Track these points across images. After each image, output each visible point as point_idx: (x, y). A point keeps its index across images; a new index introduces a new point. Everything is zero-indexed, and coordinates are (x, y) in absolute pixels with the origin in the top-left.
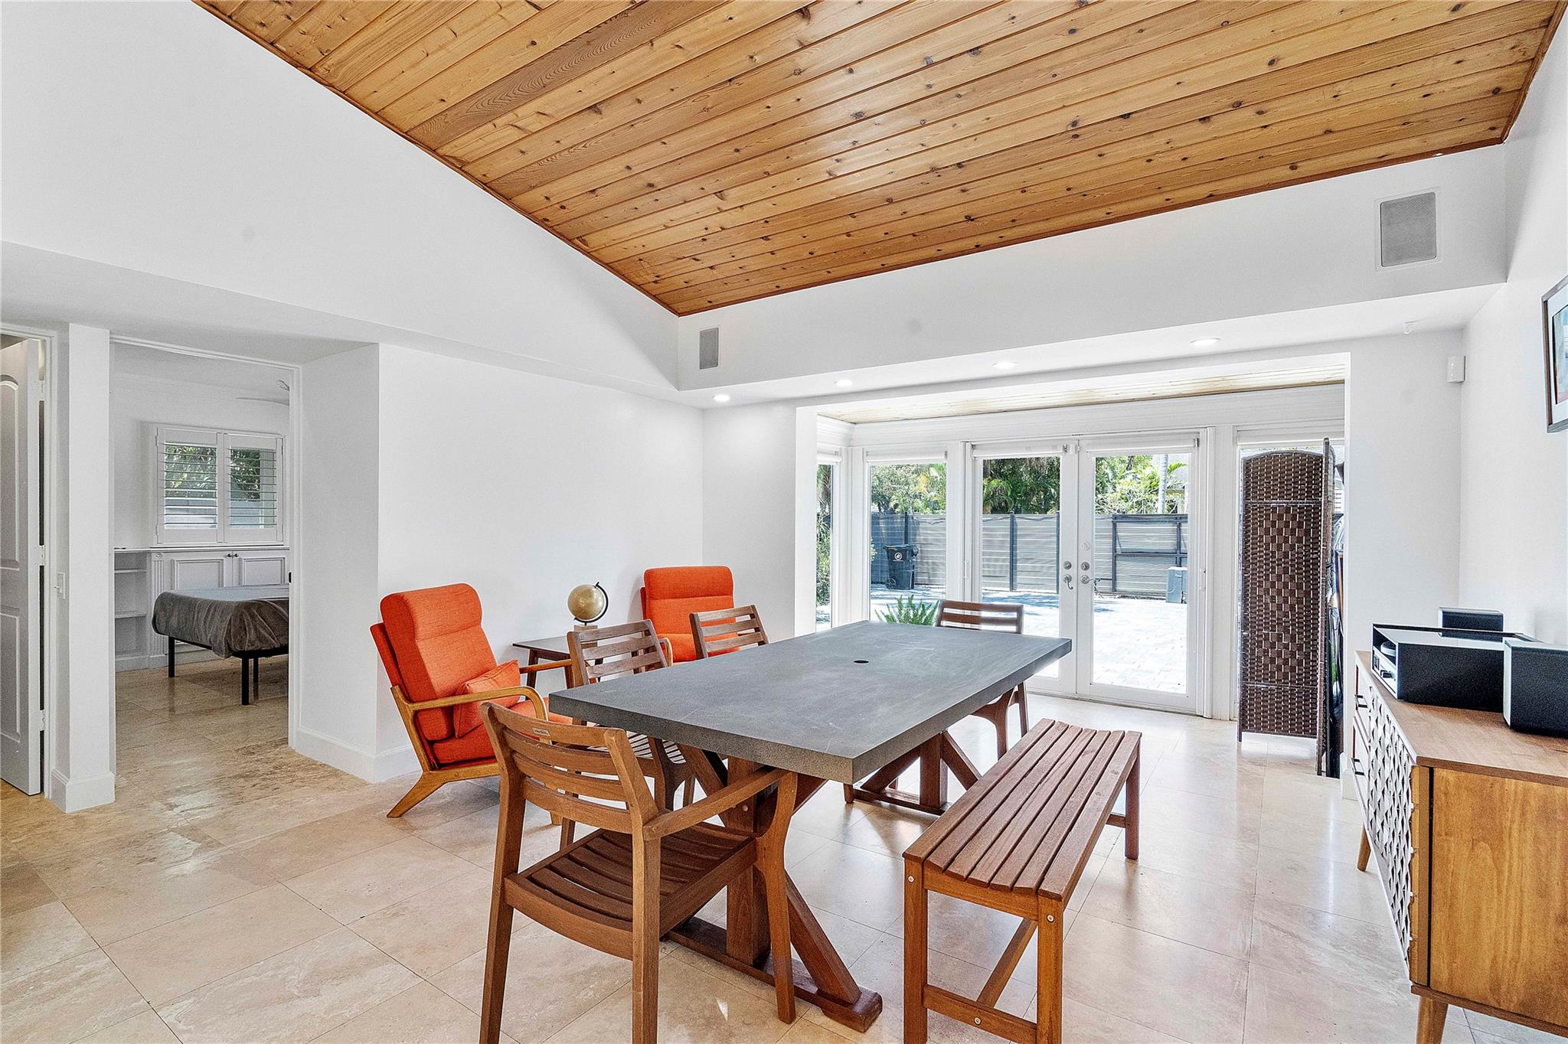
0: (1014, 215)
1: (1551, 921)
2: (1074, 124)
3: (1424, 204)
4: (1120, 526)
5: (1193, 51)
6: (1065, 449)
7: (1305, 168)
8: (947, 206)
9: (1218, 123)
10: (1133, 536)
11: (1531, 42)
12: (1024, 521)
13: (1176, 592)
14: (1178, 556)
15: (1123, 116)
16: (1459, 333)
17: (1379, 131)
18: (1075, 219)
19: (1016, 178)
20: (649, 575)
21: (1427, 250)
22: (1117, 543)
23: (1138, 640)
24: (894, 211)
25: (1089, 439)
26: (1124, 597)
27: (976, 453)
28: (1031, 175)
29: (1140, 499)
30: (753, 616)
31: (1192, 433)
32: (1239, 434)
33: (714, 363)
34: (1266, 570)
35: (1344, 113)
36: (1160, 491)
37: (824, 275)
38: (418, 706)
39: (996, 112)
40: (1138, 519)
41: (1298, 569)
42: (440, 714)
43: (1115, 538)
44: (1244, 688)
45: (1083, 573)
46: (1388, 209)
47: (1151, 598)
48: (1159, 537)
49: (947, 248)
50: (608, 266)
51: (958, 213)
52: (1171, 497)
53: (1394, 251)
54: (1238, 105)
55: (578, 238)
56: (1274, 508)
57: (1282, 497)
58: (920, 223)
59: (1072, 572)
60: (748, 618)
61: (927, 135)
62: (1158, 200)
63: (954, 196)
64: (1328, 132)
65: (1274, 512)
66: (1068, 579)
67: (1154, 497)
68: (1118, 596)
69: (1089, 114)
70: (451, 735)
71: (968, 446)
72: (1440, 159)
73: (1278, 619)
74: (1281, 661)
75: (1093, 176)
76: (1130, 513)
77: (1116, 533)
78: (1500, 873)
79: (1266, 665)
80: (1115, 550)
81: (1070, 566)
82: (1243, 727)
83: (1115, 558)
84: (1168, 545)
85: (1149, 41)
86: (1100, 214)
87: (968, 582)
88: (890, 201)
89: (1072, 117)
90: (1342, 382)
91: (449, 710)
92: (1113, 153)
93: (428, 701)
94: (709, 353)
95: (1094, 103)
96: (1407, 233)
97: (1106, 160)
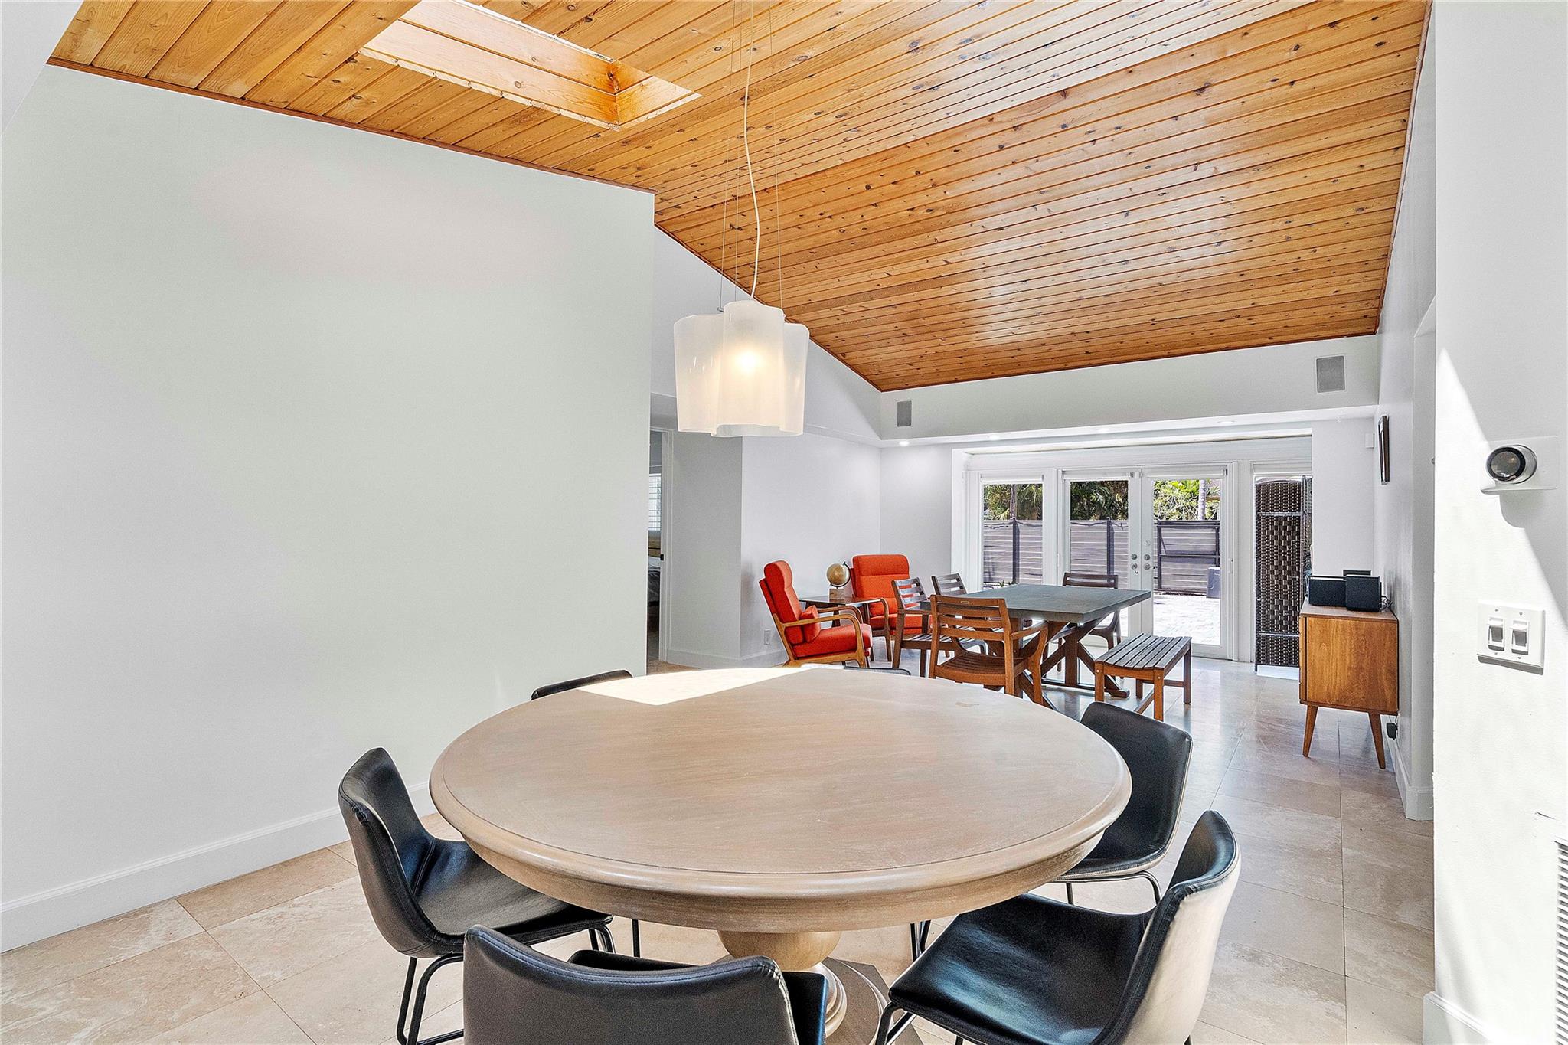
0: (1114, 352)
1: (1346, 669)
2: (1153, 320)
3: (1338, 361)
4: (1164, 531)
5: (1215, 300)
6: (1132, 475)
8: (1078, 347)
9: (1229, 322)
10: (1175, 540)
13: (1212, 590)
14: (1214, 557)
15: (1180, 318)
17: (1308, 328)
19: (1120, 338)
20: (856, 560)
21: (1340, 385)
22: (1162, 547)
23: (1183, 623)
24: (1045, 348)
25: (1148, 468)
26: (1169, 594)
27: (1066, 477)
28: (1125, 337)
29: (1180, 506)
31: (1220, 466)
32: (1254, 467)
33: (908, 423)
34: (1272, 558)
35: (1293, 321)
36: (1200, 498)
37: (990, 374)
38: (788, 625)
39: (1110, 315)
40: (1181, 525)
41: (1293, 557)
42: (799, 629)
43: (1160, 541)
44: (1258, 637)
45: (1145, 562)
46: (1320, 362)
47: (1192, 595)
48: (1200, 541)
49: (1069, 365)
50: (852, 367)
51: (1083, 350)
52: (1211, 504)
53: (1324, 385)
54: (1238, 317)
55: (842, 354)
56: (1277, 517)
57: (1281, 511)
58: (1058, 354)
59: (1138, 561)
61: (1072, 322)
63: (1082, 343)
64: (1286, 327)
65: (1277, 520)
66: (1135, 566)
67: (1194, 504)
68: (1163, 592)
69: (1157, 317)
70: (805, 641)
71: (1060, 472)
72: (1345, 339)
73: (1280, 590)
74: (1283, 618)
75: (1162, 338)
76: (1171, 519)
77: (1161, 537)
78: (1330, 654)
79: (1273, 621)
80: (1159, 552)
81: (1136, 557)
82: (1258, 662)
83: (1160, 559)
84: (1208, 546)
85: (1192, 296)
88: (1044, 345)
89: (1153, 318)
90: (1309, 435)
91: (802, 627)
92: (1172, 331)
93: (791, 621)
94: (904, 416)
95: (1165, 313)
96: (1330, 375)
97: (1167, 333)
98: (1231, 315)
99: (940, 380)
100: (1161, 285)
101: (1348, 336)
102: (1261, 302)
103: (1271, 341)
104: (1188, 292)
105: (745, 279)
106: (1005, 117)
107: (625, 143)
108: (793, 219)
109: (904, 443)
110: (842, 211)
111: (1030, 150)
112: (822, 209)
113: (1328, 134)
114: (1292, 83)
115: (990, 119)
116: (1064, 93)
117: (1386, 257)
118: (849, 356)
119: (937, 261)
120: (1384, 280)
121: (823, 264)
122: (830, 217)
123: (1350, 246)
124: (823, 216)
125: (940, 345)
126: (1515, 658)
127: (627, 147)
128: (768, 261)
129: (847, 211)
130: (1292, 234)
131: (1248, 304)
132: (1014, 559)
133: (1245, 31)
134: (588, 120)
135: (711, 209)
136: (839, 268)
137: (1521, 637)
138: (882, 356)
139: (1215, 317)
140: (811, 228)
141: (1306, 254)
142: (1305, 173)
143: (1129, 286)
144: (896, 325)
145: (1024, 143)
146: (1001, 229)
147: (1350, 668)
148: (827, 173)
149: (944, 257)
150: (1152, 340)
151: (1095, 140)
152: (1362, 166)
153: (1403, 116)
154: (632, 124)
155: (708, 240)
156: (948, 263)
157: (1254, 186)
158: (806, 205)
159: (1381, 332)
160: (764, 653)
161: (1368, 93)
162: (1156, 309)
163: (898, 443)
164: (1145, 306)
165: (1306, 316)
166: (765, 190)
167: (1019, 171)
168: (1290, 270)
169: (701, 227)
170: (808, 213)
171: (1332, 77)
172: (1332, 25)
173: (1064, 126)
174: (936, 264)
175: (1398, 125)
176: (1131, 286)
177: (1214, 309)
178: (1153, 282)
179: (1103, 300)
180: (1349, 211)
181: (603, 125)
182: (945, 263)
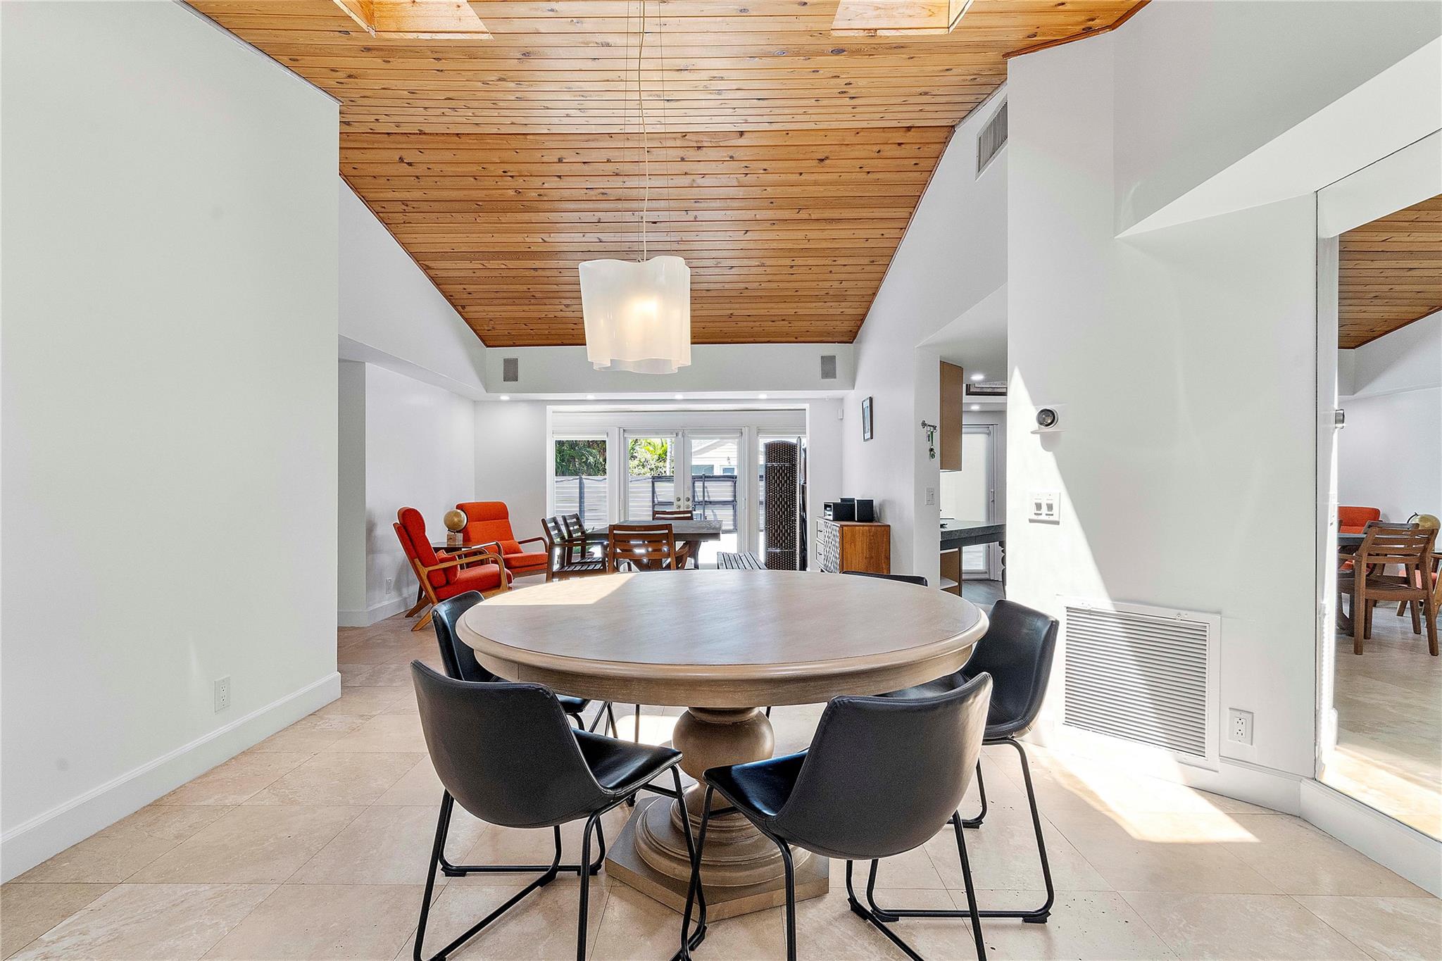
2: (732, 314)
3: (833, 359)
4: (657, 484)
5: (775, 306)
7: (799, 339)
9: (777, 323)
10: (664, 491)
11: (859, 323)
12: (590, 482)
15: (748, 315)
16: (842, 400)
17: (821, 334)
18: (718, 340)
21: (833, 375)
22: (655, 496)
30: (578, 519)
33: (514, 379)
35: (813, 328)
38: (431, 568)
39: (705, 306)
42: (442, 572)
43: (654, 492)
46: (824, 358)
50: (466, 320)
53: (825, 374)
54: (784, 320)
55: (461, 306)
60: (575, 520)
62: (752, 339)
64: (807, 331)
69: (736, 313)
70: (448, 583)
71: (622, 430)
72: (837, 344)
76: (664, 475)
77: (654, 489)
80: (653, 501)
85: (762, 300)
86: (729, 340)
87: (622, 512)
89: (731, 312)
90: (805, 410)
91: (445, 570)
92: (741, 324)
93: (433, 565)
94: (511, 372)
95: (740, 310)
96: (828, 367)
97: (737, 325)
98: (780, 318)
99: (549, 342)
100: (747, 288)
101: (838, 343)
102: (801, 312)
103: (796, 340)
104: (761, 297)
105: (390, 215)
106: (694, 138)
107: (368, 49)
108: (474, 169)
109: (505, 397)
110: (526, 174)
111: (702, 168)
112: (507, 167)
113: (875, 210)
114: (868, 172)
115: (684, 135)
116: (742, 133)
117: (874, 294)
118: (468, 309)
119: (537, 238)
120: (868, 309)
121: (483, 217)
122: (512, 177)
123: (860, 284)
124: (506, 174)
125: (561, 311)
126: (1047, 518)
127: (368, 54)
128: (426, 203)
129: (531, 176)
130: (834, 269)
131: (792, 312)
132: (580, 506)
133: (857, 132)
134: (352, 15)
135: (386, 136)
136: (499, 225)
137: (1050, 507)
138: (501, 314)
139: (768, 318)
140: (489, 182)
141: (836, 284)
142: (855, 231)
143: (726, 286)
144: (529, 286)
145: (699, 161)
146: (655, 223)
147: (866, 558)
148: (528, 137)
149: (543, 236)
150: (725, 329)
151: (747, 174)
152: (883, 235)
153: (911, 210)
154: (394, 36)
155: (365, 166)
156: (545, 242)
157: (826, 232)
158: (494, 159)
159: (857, 343)
160: (386, 603)
161: (900, 191)
162: (737, 306)
163: (499, 397)
164: (731, 302)
165: (819, 326)
166: (458, 134)
167: (685, 181)
168: (823, 293)
169: (362, 151)
170: (492, 167)
171: (888, 175)
172: (900, 144)
173: (731, 157)
174: (536, 240)
175: (907, 215)
176: (727, 286)
177: (772, 312)
178: (742, 286)
179: (704, 294)
180: (867, 261)
181: (364, 25)
182: (541, 241)
